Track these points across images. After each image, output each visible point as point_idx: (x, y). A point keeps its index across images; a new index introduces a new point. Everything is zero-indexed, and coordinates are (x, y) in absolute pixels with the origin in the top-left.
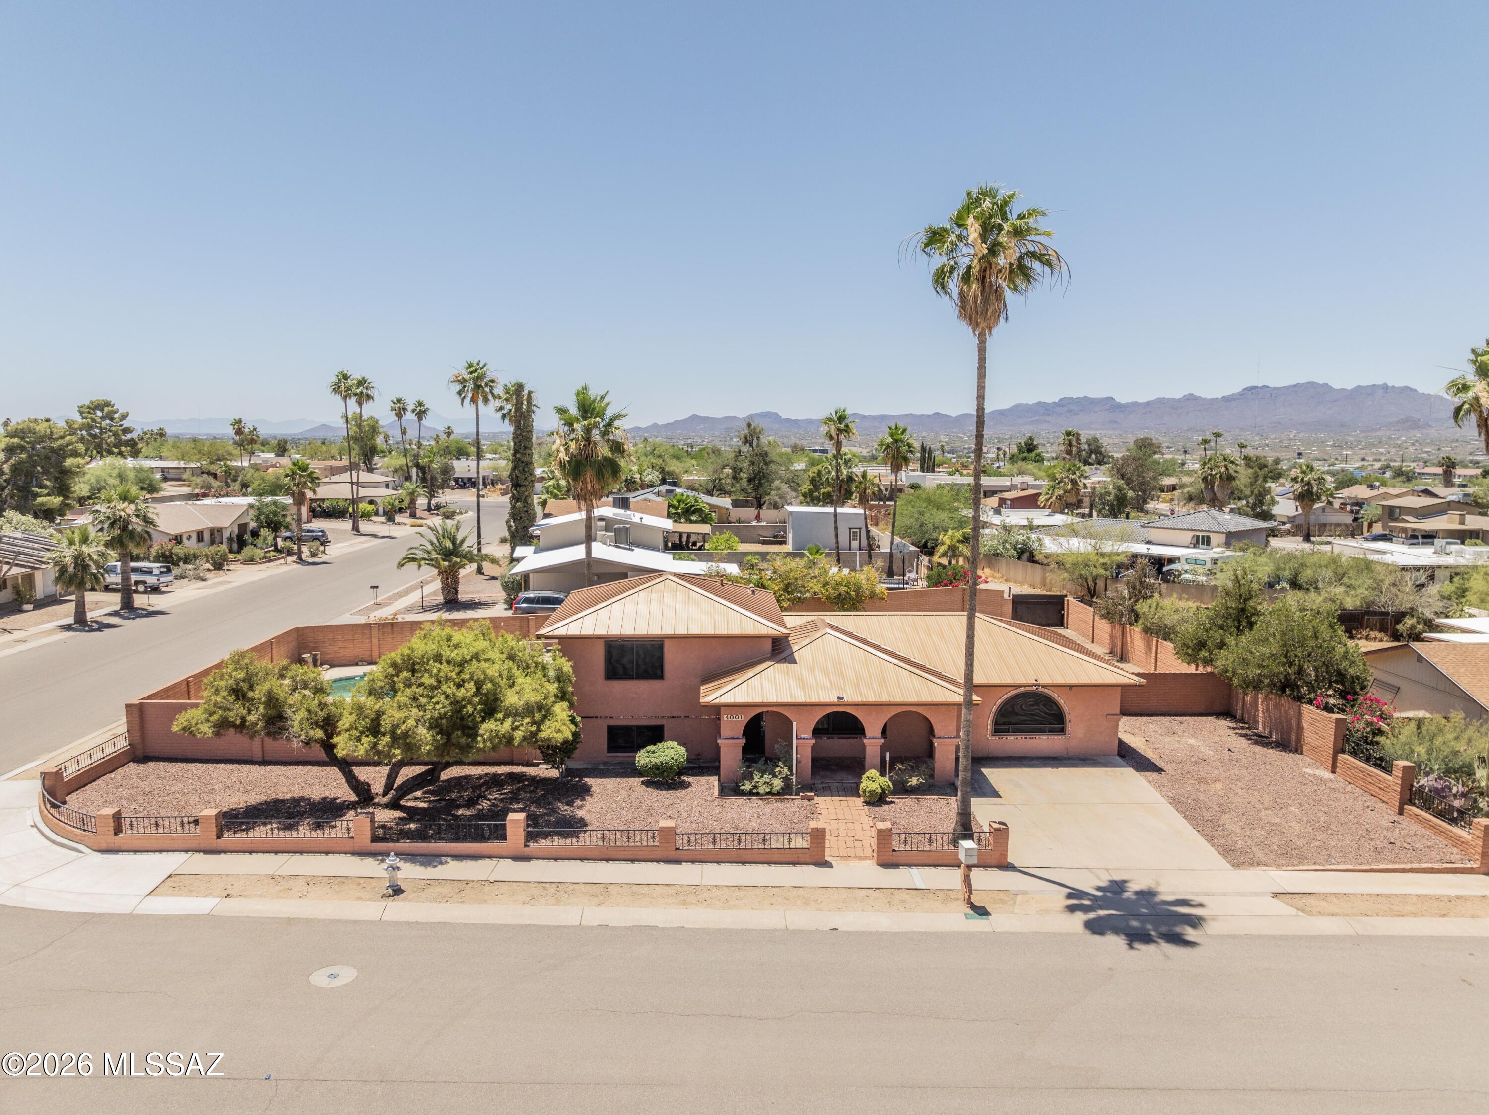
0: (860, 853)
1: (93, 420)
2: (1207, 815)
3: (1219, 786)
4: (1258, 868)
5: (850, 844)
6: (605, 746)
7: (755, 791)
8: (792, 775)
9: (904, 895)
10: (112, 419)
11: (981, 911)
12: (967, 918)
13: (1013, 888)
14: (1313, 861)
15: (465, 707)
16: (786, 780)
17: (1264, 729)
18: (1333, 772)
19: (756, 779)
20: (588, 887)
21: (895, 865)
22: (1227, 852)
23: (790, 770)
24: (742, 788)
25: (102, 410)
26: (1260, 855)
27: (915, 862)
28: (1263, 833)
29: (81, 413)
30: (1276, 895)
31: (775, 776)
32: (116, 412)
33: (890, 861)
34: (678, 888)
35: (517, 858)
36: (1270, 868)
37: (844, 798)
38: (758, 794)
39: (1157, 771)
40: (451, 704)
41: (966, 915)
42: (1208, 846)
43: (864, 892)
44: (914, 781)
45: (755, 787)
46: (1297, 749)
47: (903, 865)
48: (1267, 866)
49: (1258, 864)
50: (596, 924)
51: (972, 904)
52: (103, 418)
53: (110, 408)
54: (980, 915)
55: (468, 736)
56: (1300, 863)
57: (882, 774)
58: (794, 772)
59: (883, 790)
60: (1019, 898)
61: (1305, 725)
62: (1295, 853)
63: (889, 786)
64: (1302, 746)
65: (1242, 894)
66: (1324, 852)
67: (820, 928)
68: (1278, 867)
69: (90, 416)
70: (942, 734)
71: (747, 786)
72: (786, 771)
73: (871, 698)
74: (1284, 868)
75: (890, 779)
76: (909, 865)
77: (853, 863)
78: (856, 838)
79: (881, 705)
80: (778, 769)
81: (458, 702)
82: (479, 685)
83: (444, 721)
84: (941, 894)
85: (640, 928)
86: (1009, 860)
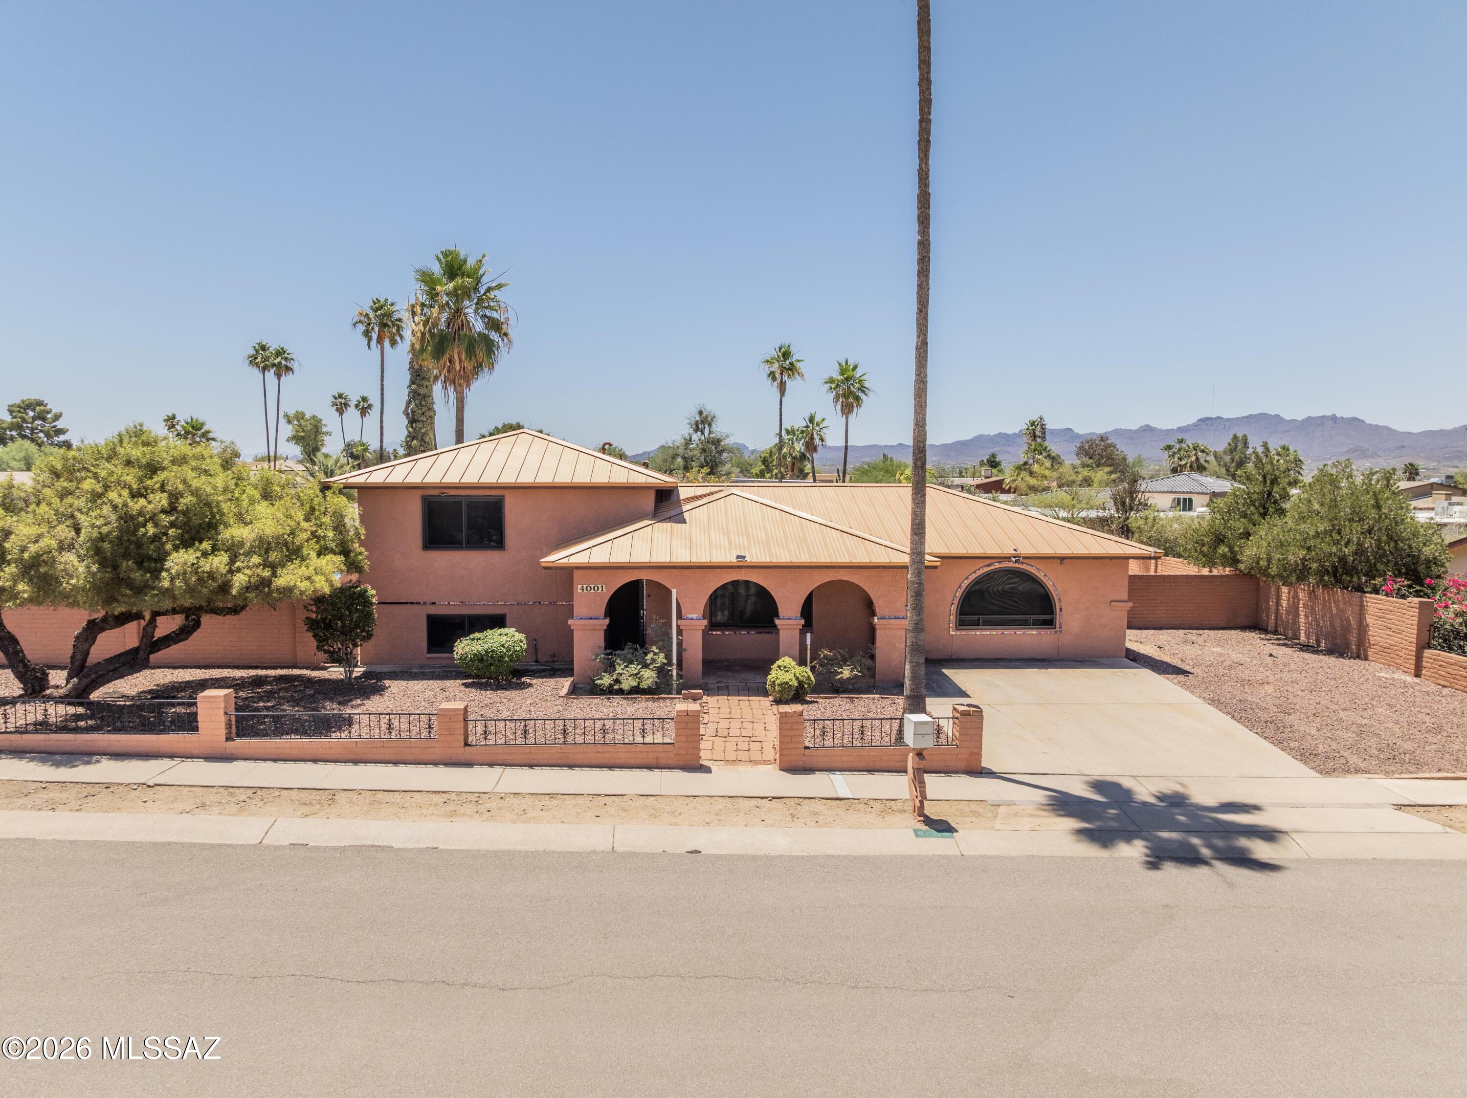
0: (756, 756)
1: (24, 420)
2: (1265, 716)
3: (1269, 689)
4: (1359, 775)
5: (743, 745)
6: (425, 644)
7: (616, 687)
8: (670, 663)
9: (819, 806)
10: (44, 419)
11: (943, 827)
12: (917, 835)
13: (990, 797)
14: (1436, 767)
15: (144, 525)
16: (662, 671)
17: (1308, 638)
18: (1417, 675)
19: (619, 670)
20: (305, 794)
21: (808, 770)
22: (1306, 756)
23: (668, 657)
24: (598, 682)
25: (33, 410)
26: (1354, 760)
27: (839, 765)
28: (1349, 735)
29: (11, 412)
30: (1400, 807)
31: (646, 666)
32: (48, 412)
33: (801, 764)
34: (453, 796)
35: (210, 758)
36: (1376, 776)
37: (746, 698)
38: (620, 692)
39: (1183, 674)
40: (121, 518)
41: (915, 831)
42: (1276, 750)
43: (753, 802)
44: (846, 673)
45: (617, 681)
46: (1361, 654)
47: (821, 770)
48: (1369, 773)
49: (1357, 771)
50: (286, 843)
51: (926, 817)
52: (34, 419)
53: (42, 408)
54: (939, 831)
55: (148, 570)
56: (1418, 770)
57: (802, 662)
58: (675, 661)
59: (801, 683)
60: (1002, 810)
61: (1369, 620)
62: (1407, 758)
63: (809, 678)
64: (1366, 651)
65: (1348, 806)
66: (1447, 757)
67: (670, 850)
68: (1387, 774)
69: (20, 415)
70: (887, 613)
71: (606, 680)
72: (661, 659)
73: (784, 557)
74: (1397, 776)
75: (813, 669)
76: (831, 770)
77: (741, 768)
78: (753, 739)
79: (799, 567)
80: (650, 656)
81: (132, 517)
82: (175, 497)
83: (106, 545)
84: (878, 806)
85: (359, 849)
86: (983, 765)
